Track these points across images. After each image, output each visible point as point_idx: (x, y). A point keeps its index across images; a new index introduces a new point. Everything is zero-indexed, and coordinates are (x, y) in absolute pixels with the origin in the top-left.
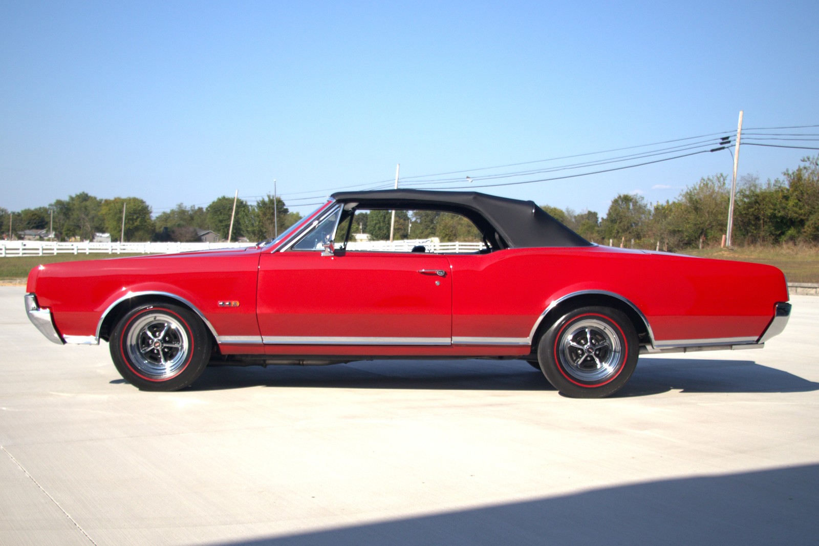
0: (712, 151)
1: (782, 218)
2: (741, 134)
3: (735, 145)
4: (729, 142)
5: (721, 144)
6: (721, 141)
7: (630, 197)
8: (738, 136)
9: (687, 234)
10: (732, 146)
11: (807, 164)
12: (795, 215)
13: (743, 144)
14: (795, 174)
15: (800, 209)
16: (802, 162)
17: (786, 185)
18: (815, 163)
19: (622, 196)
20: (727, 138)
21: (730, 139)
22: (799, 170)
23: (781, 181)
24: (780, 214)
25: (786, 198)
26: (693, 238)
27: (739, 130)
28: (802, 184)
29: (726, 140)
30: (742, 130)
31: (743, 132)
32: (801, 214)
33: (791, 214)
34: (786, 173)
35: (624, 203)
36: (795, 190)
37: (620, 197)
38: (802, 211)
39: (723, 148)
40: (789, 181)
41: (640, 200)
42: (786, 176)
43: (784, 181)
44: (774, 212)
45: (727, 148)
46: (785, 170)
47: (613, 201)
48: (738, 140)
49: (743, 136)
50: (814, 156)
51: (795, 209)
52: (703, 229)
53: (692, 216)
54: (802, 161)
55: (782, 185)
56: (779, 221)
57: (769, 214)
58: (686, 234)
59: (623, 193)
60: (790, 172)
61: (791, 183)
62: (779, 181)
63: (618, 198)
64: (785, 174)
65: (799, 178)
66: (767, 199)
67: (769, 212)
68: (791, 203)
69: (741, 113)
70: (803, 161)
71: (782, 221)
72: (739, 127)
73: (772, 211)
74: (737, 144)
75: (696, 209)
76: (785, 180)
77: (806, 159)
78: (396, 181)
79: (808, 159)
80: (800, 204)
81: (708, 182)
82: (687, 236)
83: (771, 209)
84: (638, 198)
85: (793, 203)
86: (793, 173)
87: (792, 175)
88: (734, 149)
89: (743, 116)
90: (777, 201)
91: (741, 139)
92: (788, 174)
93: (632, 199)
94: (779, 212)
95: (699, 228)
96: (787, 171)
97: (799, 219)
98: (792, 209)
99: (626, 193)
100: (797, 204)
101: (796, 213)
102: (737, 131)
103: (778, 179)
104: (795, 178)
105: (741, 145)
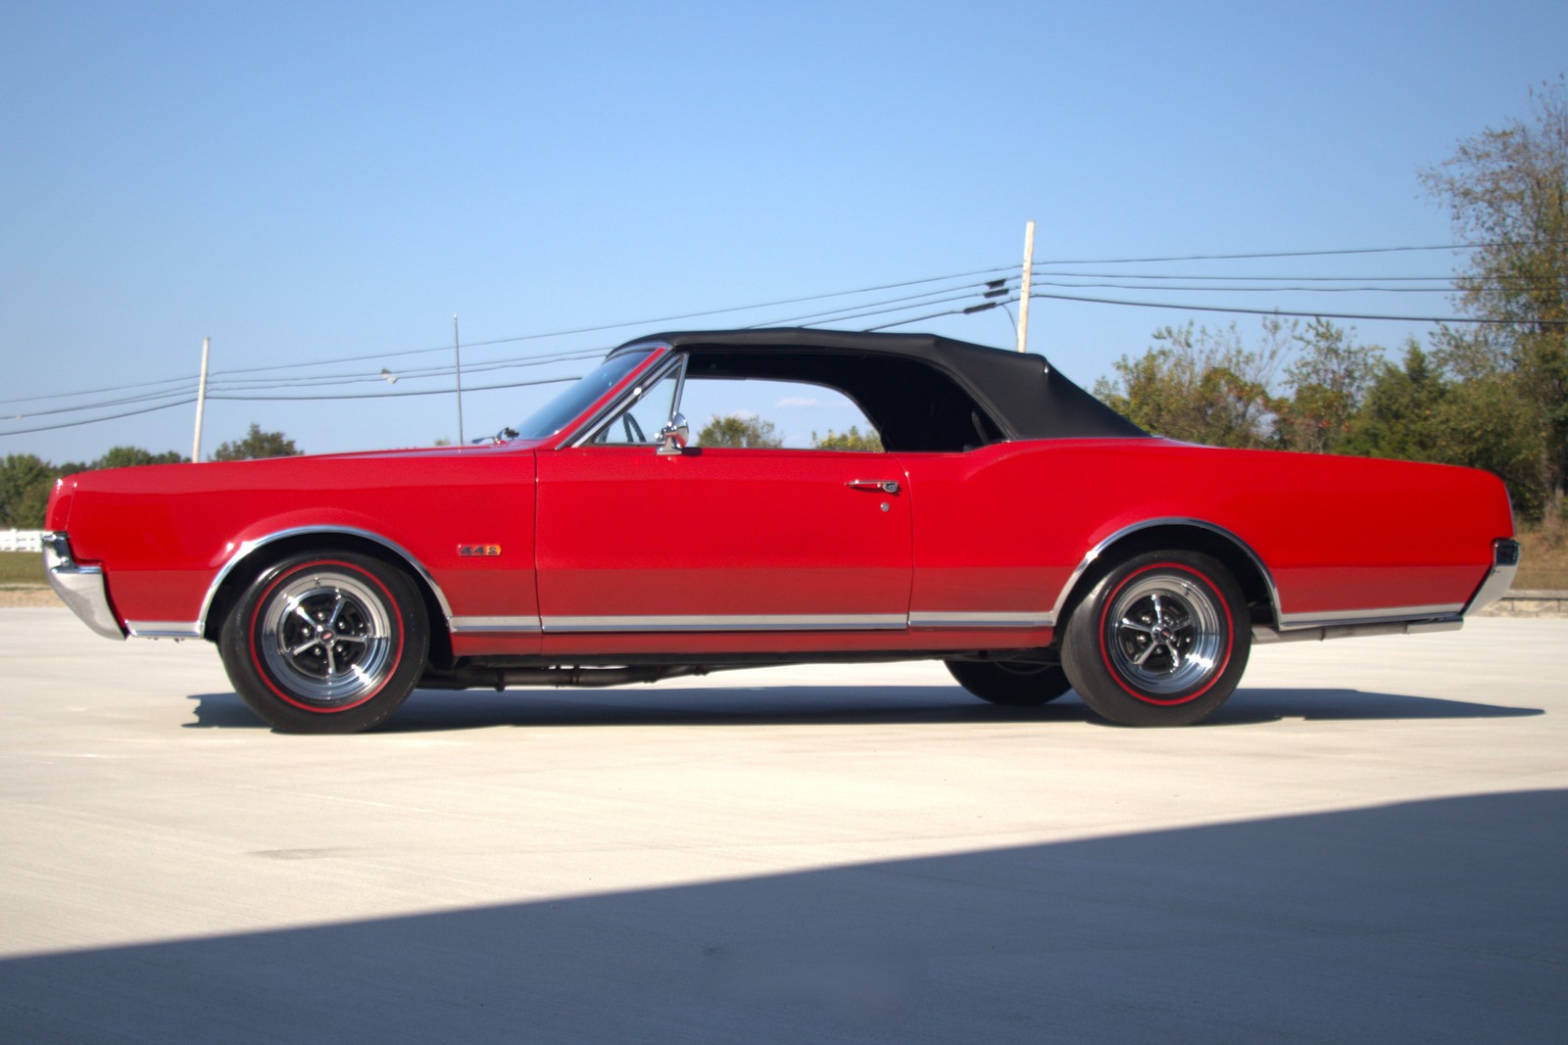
0: (968, 311)
2: (1033, 274)
3: (1019, 299)
4: (1006, 292)
5: (988, 295)
6: (987, 289)
7: (741, 424)
8: (1026, 277)
10: (1012, 300)
11: (1167, 344)
13: (1037, 296)
14: (1140, 367)
16: (1155, 340)
17: (1123, 392)
18: (1183, 343)
19: (723, 421)
20: (1001, 282)
21: (1006, 285)
22: (1151, 358)
23: (1111, 383)
27: (1027, 265)
28: (1157, 390)
29: (997, 287)
30: (1033, 264)
31: (1036, 269)
34: (1122, 364)
35: (728, 437)
36: (1143, 403)
37: (717, 423)
39: (992, 305)
40: (1128, 381)
41: (765, 430)
42: (1120, 373)
43: (1116, 383)
45: (1002, 304)
46: (1119, 359)
47: (701, 432)
48: (1025, 287)
49: (1036, 279)
50: (1180, 327)
54: (1155, 337)
55: (1113, 393)
59: (724, 415)
60: (1131, 363)
61: (1132, 388)
62: (1107, 383)
63: (713, 425)
64: (1119, 367)
65: (1151, 379)
69: (1030, 227)
70: (1158, 337)
72: (1027, 258)
74: (1024, 296)
76: (1121, 380)
77: (1165, 334)
78: (202, 378)
79: (1169, 332)
84: (759, 426)
86: (1137, 365)
87: (1134, 370)
88: (1018, 306)
89: (1034, 232)
91: (1032, 284)
92: (1126, 368)
93: (747, 429)
96: (1124, 360)
99: (732, 415)
102: (1022, 266)
103: (1103, 378)
104: (1141, 376)
105: (1032, 299)
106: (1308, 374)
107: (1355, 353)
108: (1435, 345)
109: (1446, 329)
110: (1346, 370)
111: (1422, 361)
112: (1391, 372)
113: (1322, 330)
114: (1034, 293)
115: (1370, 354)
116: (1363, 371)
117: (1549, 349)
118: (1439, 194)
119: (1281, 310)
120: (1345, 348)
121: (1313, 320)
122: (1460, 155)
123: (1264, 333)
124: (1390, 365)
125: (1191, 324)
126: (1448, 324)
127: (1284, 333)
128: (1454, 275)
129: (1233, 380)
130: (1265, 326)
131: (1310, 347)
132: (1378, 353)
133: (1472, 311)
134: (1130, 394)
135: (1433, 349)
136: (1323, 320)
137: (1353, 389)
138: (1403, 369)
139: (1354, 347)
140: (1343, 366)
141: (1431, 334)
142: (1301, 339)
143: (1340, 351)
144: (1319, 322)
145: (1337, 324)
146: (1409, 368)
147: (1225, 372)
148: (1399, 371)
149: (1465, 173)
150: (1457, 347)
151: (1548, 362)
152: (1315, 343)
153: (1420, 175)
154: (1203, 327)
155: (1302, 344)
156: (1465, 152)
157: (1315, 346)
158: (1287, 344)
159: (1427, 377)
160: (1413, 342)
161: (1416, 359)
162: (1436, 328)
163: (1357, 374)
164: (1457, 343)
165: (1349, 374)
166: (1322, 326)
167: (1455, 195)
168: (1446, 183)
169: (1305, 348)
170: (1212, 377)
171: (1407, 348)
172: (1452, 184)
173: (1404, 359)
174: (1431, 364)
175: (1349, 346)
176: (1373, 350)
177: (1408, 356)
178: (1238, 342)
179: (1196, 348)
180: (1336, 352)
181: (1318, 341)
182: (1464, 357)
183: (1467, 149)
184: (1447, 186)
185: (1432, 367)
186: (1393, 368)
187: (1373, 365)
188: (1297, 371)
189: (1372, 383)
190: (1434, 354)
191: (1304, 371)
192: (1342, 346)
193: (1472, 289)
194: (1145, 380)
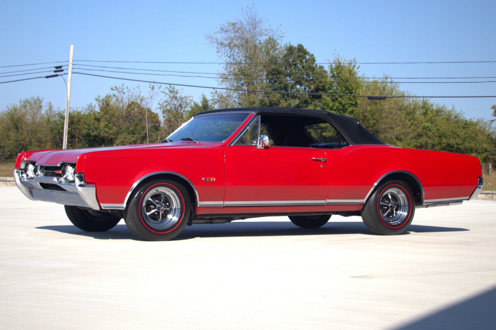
0: (47, 77)
1: (95, 136)
2: (73, 65)
3: (68, 74)
4: (62, 71)
5: (55, 72)
6: (55, 69)
8: (71, 66)
9: (9, 150)
10: (65, 74)
11: (116, 92)
12: (106, 135)
13: (75, 73)
15: (110, 129)
17: (97, 109)
20: (61, 67)
21: (62, 68)
22: (108, 97)
23: (93, 106)
24: (93, 134)
25: (98, 120)
26: (14, 153)
27: (71, 61)
28: (110, 109)
29: (59, 69)
30: (73, 61)
31: (74, 63)
32: (111, 134)
33: (102, 134)
34: (98, 98)
36: (106, 113)
38: (111, 131)
39: (57, 76)
40: (99, 105)
42: (97, 102)
43: (95, 106)
44: (89, 132)
45: (61, 75)
46: (97, 97)
48: (70, 69)
49: (74, 66)
50: (119, 86)
51: (106, 129)
52: (23, 145)
53: (12, 134)
55: (94, 109)
56: (92, 139)
57: (85, 133)
58: (7, 149)
60: (101, 99)
61: (101, 108)
64: (96, 100)
65: (108, 105)
66: (83, 120)
67: (84, 132)
68: (102, 124)
69: (72, 47)
70: (112, 89)
71: (94, 140)
72: (71, 58)
73: (87, 131)
74: (70, 73)
75: (17, 128)
76: (97, 105)
77: (114, 88)
79: (116, 88)
80: (110, 125)
81: (27, 104)
82: (8, 151)
83: (86, 129)
85: (104, 125)
86: (103, 100)
89: (74, 49)
90: (90, 122)
91: (73, 68)
92: (99, 100)
94: (93, 131)
95: (20, 144)
96: (98, 97)
97: (109, 138)
98: (103, 129)
100: (107, 125)
101: (107, 133)
102: (69, 61)
103: (91, 103)
104: (104, 104)
105: (73, 74)
106: (166, 105)
107: (183, 98)
108: (213, 97)
109: (217, 91)
110: (180, 104)
111: (207, 102)
112: (196, 105)
113: (171, 89)
114: (73, 72)
115: (188, 99)
116: (185, 105)
117: (252, 100)
118: (213, 43)
119: (156, 81)
120: (180, 96)
121: (168, 86)
122: (221, 30)
123: (150, 90)
124: (196, 103)
125: (123, 85)
126: (217, 89)
127: (156, 89)
128: (217, 72)
129: (139, 106)
130: (150, 87)
131: (167, 95)
132: (191, 99)
133: (224, 86)
134: (100, 110)
135: (212, 98)
136: (172, 86)
137: (182, 111)
138: (200, 105)
139: (183, 96)
140: (179, 103)
141: (212, 93)
142: (164, 92)
143: (177, 97)
144: (170, 86)
145: (177, 88)
146: (203, 105)
147: (137, 103)
148: (199, 106)
149: (221, 36)
150: (221, 98)
151: (252, 104)
152: (169, 94)
153: (206, 36)
154: (127, 86)
155: (164, 94)
156: (222, 29)
157: (169, 95)
158: (158, 94)
159: (209, 108)
160: (204, 95)
161: (205, 101)
162: (212, 90)
163: (183, 106)
164: (220, 97)
165: (180, 106)
166: (171, 88)
167: (218, 44)
168: (215, 39)
169: (166, 95)
170: (132, 105)
171: (202, 97)
172: (217, 40)
173: (200, 101)
174: (210, 103)
175: (181, 96)
176: (189, 97)
177: (202, 100)
178: (140, 93)
179: (126, 94)
180: (176, 98)
181: (170, 94)
182: (223, 102)
183: (223, 29)
184: (215, 41)
185: (210, 104)
186: (197, 104)
187: (189, 103)
188: (162, 104)
189: (189, 109)
190: (213, 100)
191: (165, 104)
192: (178, 95)
193: (225, 78)
194: (106, 105)
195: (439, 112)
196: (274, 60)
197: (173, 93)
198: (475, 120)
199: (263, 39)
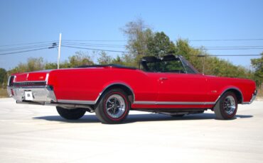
0: (49, 48)
5: (53, 45)
13: (62, 46)
17: (69, 62)
22: (74, 56)
23: (67, 61)
27: (60, 41)
29: (55, 44)
34: (69, 57)
39: (54, 47)
45: (56, 47)
48: (60, 44)
49: (62, 43)
69: (60, 35)
70: (76, 53)
87: (71, 59)
88: (59, 47)
108: (122, 56)
109: (124, 54)
119: (95, 49)
122: (126, 25)
123: (93, 53)
124: (114, 59)
125: (81, 51)
127: (96, 53)
129: (88, 61)
132: (112, 57)
139: (108, 56)
140: (106, 59)
141: (122, 54)
145: (106, 52)
146: (118, 60)
149: (126, 29)
157: (102, 55)
158: (96, 55)
159: (121, 61)
164: (126, 56)
166: (103, 52)
167: (124, 32)
169: (100, 55)
170: (84, 60)
171: (117, 56)
172: (124, 30)
174: (121, 59)
178: (88, 54)
188: (99, 59)
192: (106, 56)
193: (128, 47)
194: (73, 60)
195: (221, 62)
196: (150, 39)
197: (104, 54)
198: (237, 66)
199: (145, 29)
